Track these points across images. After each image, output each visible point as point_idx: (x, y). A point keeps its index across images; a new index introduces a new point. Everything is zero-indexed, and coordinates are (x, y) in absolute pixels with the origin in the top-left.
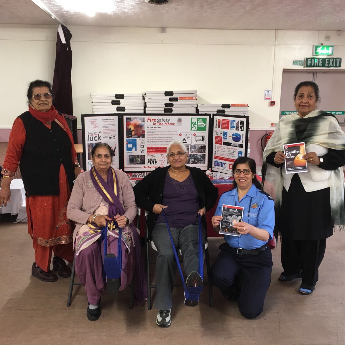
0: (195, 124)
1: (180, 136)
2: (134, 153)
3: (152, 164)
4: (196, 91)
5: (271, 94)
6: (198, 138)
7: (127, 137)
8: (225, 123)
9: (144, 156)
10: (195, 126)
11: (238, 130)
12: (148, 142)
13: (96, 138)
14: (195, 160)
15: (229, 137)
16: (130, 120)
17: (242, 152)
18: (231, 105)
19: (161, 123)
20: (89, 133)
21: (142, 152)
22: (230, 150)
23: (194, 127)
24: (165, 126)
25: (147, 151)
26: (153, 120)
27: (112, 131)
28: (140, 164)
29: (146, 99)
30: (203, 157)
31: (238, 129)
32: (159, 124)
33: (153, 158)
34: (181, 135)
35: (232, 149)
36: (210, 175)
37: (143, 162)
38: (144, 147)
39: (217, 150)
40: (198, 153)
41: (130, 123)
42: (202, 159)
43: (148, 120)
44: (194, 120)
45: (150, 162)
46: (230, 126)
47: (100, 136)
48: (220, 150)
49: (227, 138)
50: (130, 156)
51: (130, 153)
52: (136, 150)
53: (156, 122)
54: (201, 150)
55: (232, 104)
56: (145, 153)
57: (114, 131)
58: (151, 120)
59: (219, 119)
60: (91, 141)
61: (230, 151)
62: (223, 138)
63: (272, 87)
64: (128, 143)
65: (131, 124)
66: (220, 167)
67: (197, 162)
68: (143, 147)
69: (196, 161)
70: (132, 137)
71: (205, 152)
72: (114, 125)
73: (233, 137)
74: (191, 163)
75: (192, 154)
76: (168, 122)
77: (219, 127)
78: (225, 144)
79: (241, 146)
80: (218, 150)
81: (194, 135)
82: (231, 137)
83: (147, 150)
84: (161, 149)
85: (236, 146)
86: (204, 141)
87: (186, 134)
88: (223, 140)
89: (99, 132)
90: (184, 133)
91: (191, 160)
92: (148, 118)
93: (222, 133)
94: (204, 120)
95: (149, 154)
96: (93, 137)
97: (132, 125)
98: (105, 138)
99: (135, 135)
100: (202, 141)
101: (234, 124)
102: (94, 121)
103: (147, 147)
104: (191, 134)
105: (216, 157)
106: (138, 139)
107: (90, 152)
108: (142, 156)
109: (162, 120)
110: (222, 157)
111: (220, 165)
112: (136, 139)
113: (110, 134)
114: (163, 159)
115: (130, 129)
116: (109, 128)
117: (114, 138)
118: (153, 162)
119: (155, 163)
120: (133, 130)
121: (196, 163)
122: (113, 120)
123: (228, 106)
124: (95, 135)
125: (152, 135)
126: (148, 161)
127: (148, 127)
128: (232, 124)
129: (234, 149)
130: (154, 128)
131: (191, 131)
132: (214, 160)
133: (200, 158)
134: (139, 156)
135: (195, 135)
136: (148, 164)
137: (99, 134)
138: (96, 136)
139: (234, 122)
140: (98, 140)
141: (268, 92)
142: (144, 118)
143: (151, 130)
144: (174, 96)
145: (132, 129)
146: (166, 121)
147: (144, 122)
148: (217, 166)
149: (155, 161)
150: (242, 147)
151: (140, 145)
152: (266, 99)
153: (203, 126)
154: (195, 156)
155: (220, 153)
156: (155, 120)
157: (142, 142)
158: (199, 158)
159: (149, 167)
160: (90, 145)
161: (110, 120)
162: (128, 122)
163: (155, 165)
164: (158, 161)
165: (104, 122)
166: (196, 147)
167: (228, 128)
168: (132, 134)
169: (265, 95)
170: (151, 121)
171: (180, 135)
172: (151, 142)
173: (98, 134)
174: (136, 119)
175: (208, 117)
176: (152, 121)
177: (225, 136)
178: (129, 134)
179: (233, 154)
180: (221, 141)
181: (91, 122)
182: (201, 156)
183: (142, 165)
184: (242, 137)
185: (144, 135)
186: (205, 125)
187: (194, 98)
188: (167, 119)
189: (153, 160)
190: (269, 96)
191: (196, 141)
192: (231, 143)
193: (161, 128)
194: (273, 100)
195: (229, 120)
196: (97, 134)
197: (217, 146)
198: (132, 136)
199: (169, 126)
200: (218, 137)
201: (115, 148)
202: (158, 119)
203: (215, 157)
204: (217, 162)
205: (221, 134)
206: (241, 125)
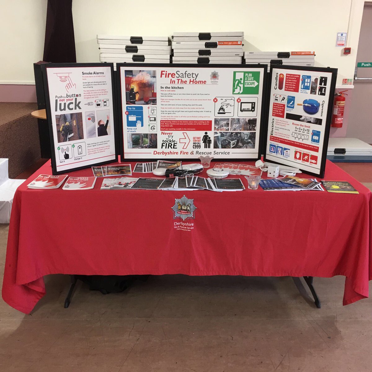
0: (241, 82)
1: (215, 102)
2: (140, 130)
3: (168, 148)
4: (243, 33)
5: (346, 37)
6: (245, 106)
7: (127, 104)
8: (292, 82)
9: (156, 134)
10: (240, 85)
11: (315, 94)
12: (163, 112)
13: (72, 106)
14: (238, 142)
15: (298, 105)
16: (132, 75)
17: (319, 132)
18: (290, 54)
19: (184, 79)
20: (56, 97)
21: (153, 128)
22: (298, 127)
23: (238, 88)
24: (190, 85)
25: (161, 127)
26: (170, 75)
27: (101, 93)
28: (150, 147)
29: (173, 43)
30: (253, 136)
31: (316, 92)
32: (180, 81)
33: (170, 138)
34: (217, 100)
35: (301, 125)
36: (262, 168)
37: (154, 145)
38: (155, 120)
39: (276, 127)
40: (244, 130)
41: (132, 79)
42: (250, 140)
43: (162, 74)
44: (240, 76)
45: (165, 145)
46: (301, 86)
47: (79, 103)
48: (281, 127)
49: (293, 108)
50: (133, 134)
51: (133, 130)
52: (142, 126)
53: (175, 79)
54: (249, 127)
55: (292, 52)
56: (158, 131)
57: (104, 93)
58: (167, 75)
59: (281, 74)
60: (61, 110)
61: (298, 130)
62: (288, 107)
63: (347, 29)
64: (129, 113)
65: (133, 82)
66: (279, 155)
67: (242, 145)
68: (153, 121)
69: (240, 144)
70: (135, 104)
71: (254, 130)
72: (104, 83)
73: (304, 105)
74: (232, 146)
75: (233, 132)
76: (194, 79)
77: (281, 88)
78: (291, 117)
79: (319, 122)
80: (278, 126)
81: (237, 100)
82: (301, 105)
83: (161, 125)
84: (184, 123)
85: (310, 122)
86: (254, 111)
87: (224, 99)
88: (287, 111)
89: (77, 96)
90: (222, 98)
91: (232, 142)
92: (162, 72)
93: (286, 98)
94: (256, 76)
95: (163, 131)
96: (65, 104)
97: (135, 83)
98: (89, 105)
99: (140, 100)
100: (252, 111)
101: (307, 82)
102: (67, 75)
103: (161, 121)
104: (233, 98)
105: (274, 139)
106: (145, 107)
107: (61, 129)
108: (152, 134)
109: (184, 75)
110: (284, 139)
111: (279, 152)
112: (142, 108)
113: (97, 99)
114: (187, 141)
115: (133, 89)
116: (96, 88)
117: (104, 105)
118: (170, 145)
119: (174, 146)
120: (137, 92)
121: (240, 147)
122: (103, 75)
123: (286, 55)
124: (69, 100)
125: (169, 101)
126: (162, 144)
127: (161, 88)
128: (304, 82)
129: (306, 126)
130: (172, 88)
131: (233, 94)
132: (269, 142)
133: (246, 138)
134: (147, 135)
135: (239, 100)
136: (162, 148)
137: (76, 99)
138: (72, 101)
139: (309, 80)
140: (76, 109)
141: (342, 35)
142: (154, 72)
143: (167, 92)
144: (212, 40)
145: (136, 90)
146: (191, 76)
147: (154, 78)
148: (275, 152)
149: (173, 143)
150: (320, 124)
151: (149, 117)
152: (339, 45)
153: (253, 86)
154: (239, 135)
155: (281, 131)
156: (173, 75)
157: (153, 112)
158: (244, 139)
159: (163, 153)
160: (60, 118)
161: (97, 75)
162: (129, 77)
163: (173, 149)
164: (178, 143)
165: (84, 78)
166: (242, 121)
167: (296, 90)
168: (135, 99)
169: (337, 40)
170: (166, 77)
171: (215, 100)
172: (167, 112)
173: (74, 98)
174: (140, 74)
175: (262, 70)
176: (168, 77)
177: (291, 103)
178: (131, 99)
179: (303, 135)
180: (283, 112)
181: (60, 77)
182: (248, 135)
183: (152, 150)
184: (321, 107)
185: (156, 100)
186: (256, 84)
187: (239, 43)
188: (192, 74)
189: (170, 141)
190: (343, 41)
191: (241, 111)
192: (301, 117)
193: (183, 88)
194: (347, 47)
195: (300, 76)
196: (72, 98)
197: (275, 121)
198: (136, 102)
199: (197, 85)
200: (278, 105)
201: (108, 121)
202: (178, 72)
203: (271, 138)
204: (275, 146)
205: (283, 99)
206: (321, 84)
